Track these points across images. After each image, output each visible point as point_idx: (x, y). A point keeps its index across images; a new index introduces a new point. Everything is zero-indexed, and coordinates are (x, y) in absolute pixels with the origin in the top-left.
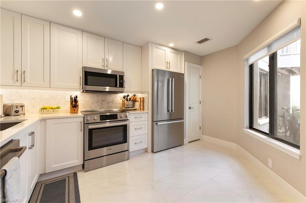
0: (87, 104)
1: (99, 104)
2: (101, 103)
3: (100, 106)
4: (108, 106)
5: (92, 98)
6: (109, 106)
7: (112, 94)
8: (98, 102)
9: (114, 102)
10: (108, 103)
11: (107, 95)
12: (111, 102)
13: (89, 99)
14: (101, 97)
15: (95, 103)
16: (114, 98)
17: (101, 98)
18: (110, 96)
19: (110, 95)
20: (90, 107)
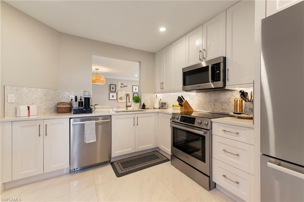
0: (201, 104)
1: (211, 105)
2: (214, 104)
3: (213, 107)
4: (222, 109)
5: (205, 98)
6: (223, 107)
7: (227, 92)
8: (210, 102)
9: (231, 102)
10: (222, 103)
11: (220, 93)
12: (226, 102)
13: (203, 99)
14: (214, 96)
15: (208, 103)
16: (230, 97)
17: (214, 98)
18: (224, 95)
19: (224, 93)
20: (203, 107)
